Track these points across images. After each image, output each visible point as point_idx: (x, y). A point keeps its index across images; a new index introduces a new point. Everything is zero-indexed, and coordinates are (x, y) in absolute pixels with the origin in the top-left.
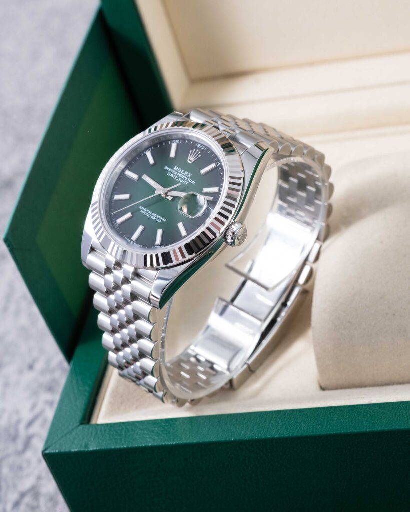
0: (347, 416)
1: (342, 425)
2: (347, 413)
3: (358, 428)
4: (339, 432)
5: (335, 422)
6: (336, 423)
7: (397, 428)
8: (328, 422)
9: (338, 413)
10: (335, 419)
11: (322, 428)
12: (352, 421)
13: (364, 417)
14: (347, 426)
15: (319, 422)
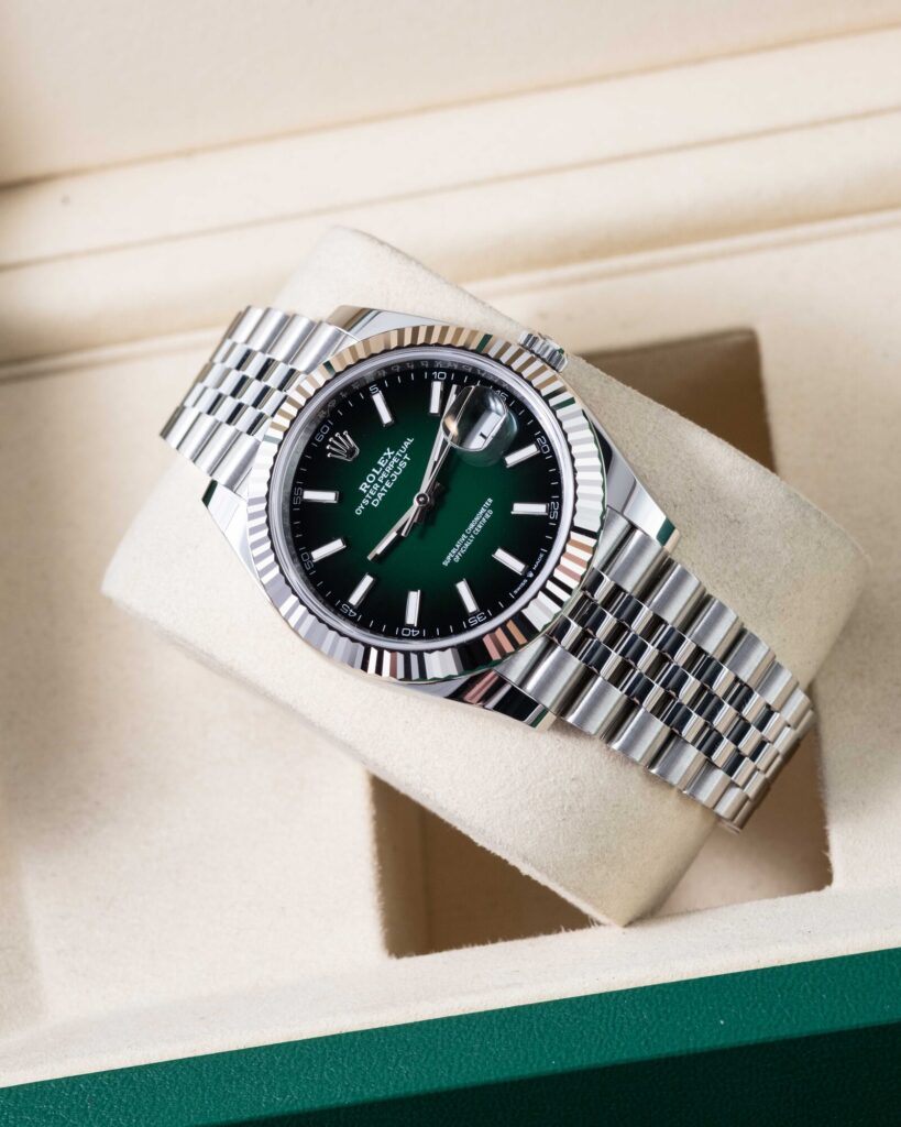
0: (500, 1036)
1: (496, 1060)
2: (499, 1029)
3: (535, 1066)
4: (493, 1078)
5: (476, 1054)
6: (478, 1057)
7: (625, 1056)
8: (462, 1055)
9: (477, 1030)
10: (477, 1046)
11: (450, 1071)
12: (516, 1048)
13: (541, 1036)
14: (507, 1062)
15: (440, 1058)
